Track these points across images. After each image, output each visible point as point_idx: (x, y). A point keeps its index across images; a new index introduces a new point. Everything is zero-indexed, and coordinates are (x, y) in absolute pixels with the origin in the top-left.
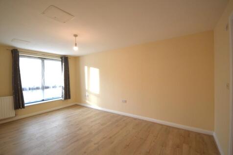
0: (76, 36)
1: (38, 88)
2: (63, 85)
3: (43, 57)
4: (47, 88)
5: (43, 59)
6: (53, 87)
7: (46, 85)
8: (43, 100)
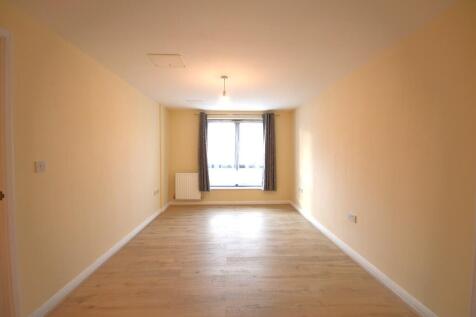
0: (224, 77)
1: (229, 167)
2: (264, 165)
3: (238, 119)
4: (243, 167)
5: (237, 122)
6: (251, 167)
7: (241, 163)
8: (237, 186)
